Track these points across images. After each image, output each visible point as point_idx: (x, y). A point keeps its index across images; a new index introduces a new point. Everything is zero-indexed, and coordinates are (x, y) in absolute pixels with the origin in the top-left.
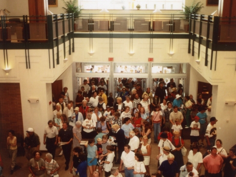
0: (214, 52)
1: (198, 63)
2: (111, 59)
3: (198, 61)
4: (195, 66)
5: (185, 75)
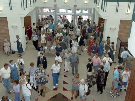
0: (106, 2)
1: (98, 8)
2: (55, 6)
5: (93, 14)
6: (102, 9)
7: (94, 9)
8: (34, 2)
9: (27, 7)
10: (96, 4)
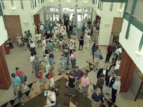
0: (102, 2)
1: (96, 7)
2: (60, 5)
3: (96, 6)
4: (95, 9)
5: (91, 13)
6: (98, 8)
7: (92, 9)
8: (42, 2)
9: (36, 6)
10: (94, 4)
